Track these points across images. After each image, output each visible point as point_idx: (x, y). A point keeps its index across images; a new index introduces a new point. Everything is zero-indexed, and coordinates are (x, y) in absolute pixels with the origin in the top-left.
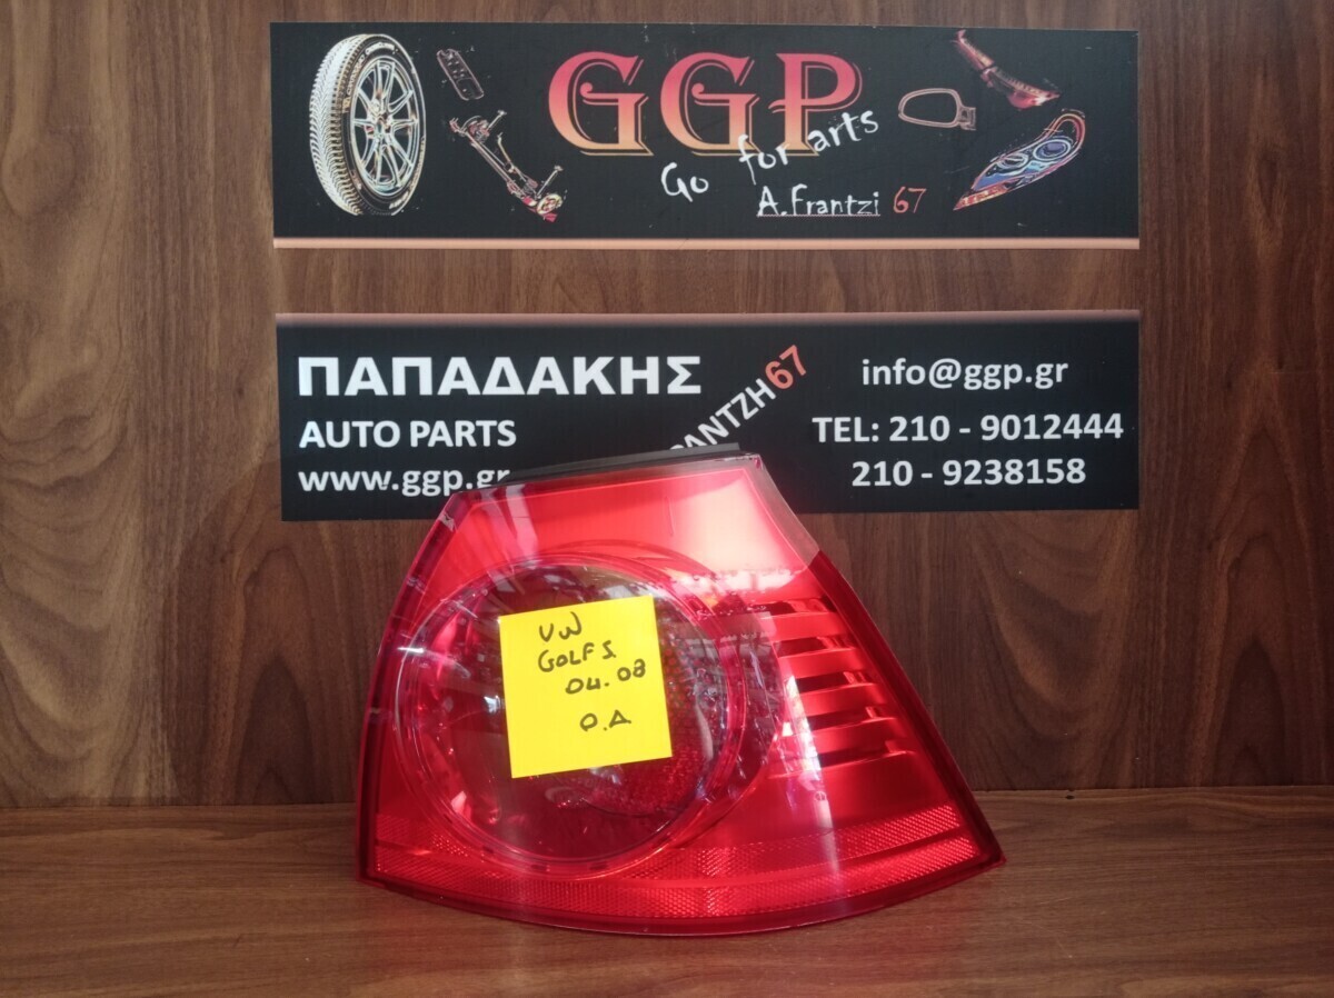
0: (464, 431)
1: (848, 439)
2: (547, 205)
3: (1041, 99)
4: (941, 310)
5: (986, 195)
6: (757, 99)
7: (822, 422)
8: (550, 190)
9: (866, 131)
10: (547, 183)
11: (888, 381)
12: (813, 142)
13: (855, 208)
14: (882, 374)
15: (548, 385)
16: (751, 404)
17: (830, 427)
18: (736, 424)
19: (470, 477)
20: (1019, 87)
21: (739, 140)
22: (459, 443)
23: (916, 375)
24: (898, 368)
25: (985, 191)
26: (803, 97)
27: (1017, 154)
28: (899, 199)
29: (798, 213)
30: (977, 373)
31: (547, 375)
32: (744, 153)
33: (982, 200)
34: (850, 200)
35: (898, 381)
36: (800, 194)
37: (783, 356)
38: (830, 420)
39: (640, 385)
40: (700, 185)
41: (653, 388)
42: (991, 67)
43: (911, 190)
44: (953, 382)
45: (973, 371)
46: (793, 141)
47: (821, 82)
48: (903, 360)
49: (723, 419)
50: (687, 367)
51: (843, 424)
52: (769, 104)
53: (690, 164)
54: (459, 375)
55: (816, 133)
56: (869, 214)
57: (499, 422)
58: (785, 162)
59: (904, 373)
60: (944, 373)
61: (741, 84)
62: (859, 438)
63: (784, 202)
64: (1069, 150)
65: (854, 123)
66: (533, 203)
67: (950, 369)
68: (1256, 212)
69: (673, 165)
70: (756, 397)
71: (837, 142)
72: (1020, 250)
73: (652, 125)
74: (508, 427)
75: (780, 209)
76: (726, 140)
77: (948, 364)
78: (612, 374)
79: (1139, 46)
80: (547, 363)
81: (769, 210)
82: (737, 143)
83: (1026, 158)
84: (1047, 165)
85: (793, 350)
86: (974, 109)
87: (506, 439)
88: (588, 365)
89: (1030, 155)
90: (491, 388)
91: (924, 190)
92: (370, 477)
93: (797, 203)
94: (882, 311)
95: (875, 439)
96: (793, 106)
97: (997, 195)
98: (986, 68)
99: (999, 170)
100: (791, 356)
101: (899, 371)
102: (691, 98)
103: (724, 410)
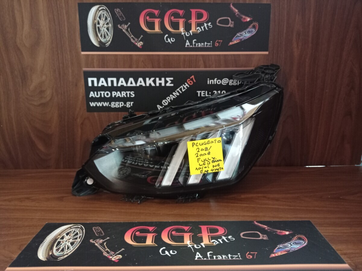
0: (124, 94)
1: (204, 96)
2: (140, 44)
3: (248, 19)
4: (225, 67)
5: (235, 42)
6: (186, 20)
7: (199, 92)
8: (140, 41)
9: (210, 27)
10: (139, 39)
11: (213, 83)
12: (198, 30)
13: (207, 45)
14: (212, 82)
15: (141, 84)
16: (184, 88)
17: (201, 93)
18: (181, 92)
19: (125, 103)
20: (244, 17)
21: (182, 29)
22: (123, 96)
23: (219, 82)
24: (215, 80)
25: (235, 41)
26: (196, 19)
27: (243, 32)
28: (216, 43)
29: (194, 46)
30: (232, 81)
31: (141, 82)
32: (182, 32)
33: (234, 43)
34: (206, 43)
35: (215, 83)
36: (195, 42)
37: (191, 78)
38: (200, 92)
39: (160, 84)
40: (173, 40)
41: (163, 85)
42: (238, 12)
43: (219, 41)
44: (227, 84)
45: (231, 81)
46: (193, 30)
47: (199, 16)
48: (216, 79)
49: (178, 91)
50: (170, 80)
51: (203, 93)
52: (188, 21)
53: (171, 35)
54: (122, 82)
55: (198, 28)
56: (210, 46)
57: (131, 91)
58: (192, 34)
59: (216, 82)
60: (225, 81)
61: (182, 16)
62: (207, 95)
63: (191, 44)
64: (254, 31)
65: (207, 26)
66: (137, 44)
67: (226, 81)
68: (295, 45)
69: (167, 35)
70: (185, 87)
71: (203, 30)
72: (242, 55)
73: (162, 26)
74: (133, 93)
75: (190, 46)
76: (178, 29)
77: (226, 80)
78: (154, 81)
79: (271, 7)
80: (141, 79)
81: (188, 45)
82: (181, 30)
83: (244, 33)
84: (249, 35)
85: (193, 77)
86: (233, 22)
87: (132, 95)
88: (149, 79)
89: (246, 33)
90: (129, 85)
91: (222, 41)
92: (104, 103)
93: (194, 44)
94: (212, 68)
95: (210, 95)
96: (193, 22)
97: (238, 42)
98: (236, 12)
99: (238, 36)
100: (192, 78)
101: (215, 81)
102: (171, 20)
103: (178, 89)
